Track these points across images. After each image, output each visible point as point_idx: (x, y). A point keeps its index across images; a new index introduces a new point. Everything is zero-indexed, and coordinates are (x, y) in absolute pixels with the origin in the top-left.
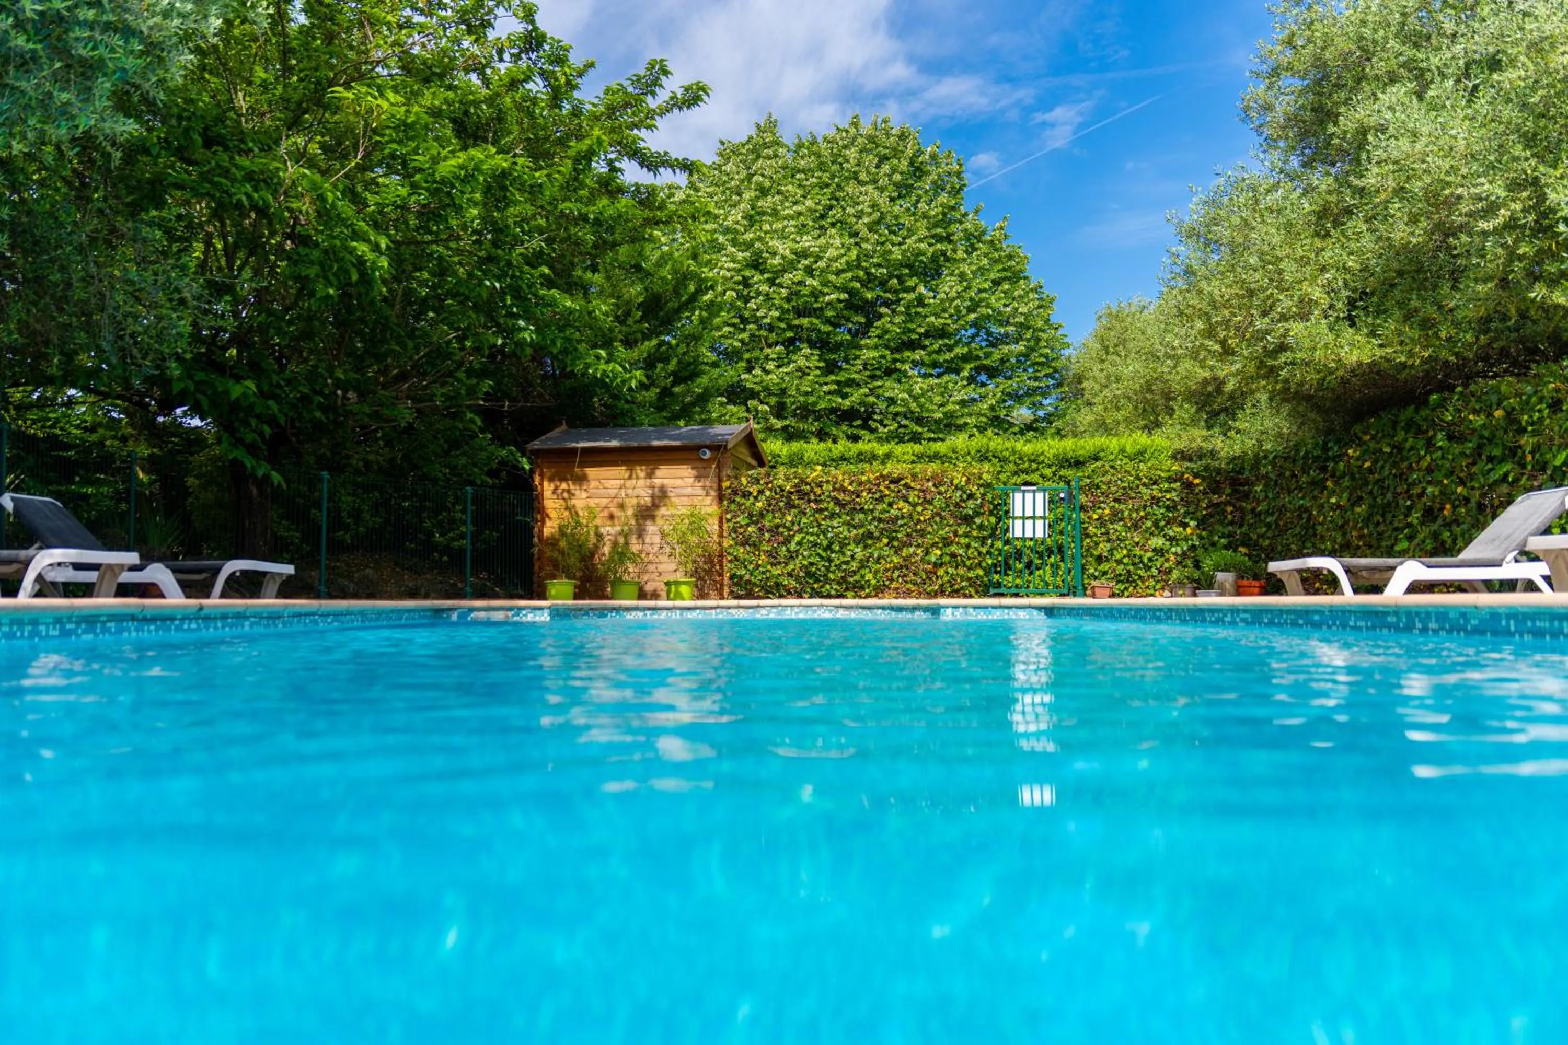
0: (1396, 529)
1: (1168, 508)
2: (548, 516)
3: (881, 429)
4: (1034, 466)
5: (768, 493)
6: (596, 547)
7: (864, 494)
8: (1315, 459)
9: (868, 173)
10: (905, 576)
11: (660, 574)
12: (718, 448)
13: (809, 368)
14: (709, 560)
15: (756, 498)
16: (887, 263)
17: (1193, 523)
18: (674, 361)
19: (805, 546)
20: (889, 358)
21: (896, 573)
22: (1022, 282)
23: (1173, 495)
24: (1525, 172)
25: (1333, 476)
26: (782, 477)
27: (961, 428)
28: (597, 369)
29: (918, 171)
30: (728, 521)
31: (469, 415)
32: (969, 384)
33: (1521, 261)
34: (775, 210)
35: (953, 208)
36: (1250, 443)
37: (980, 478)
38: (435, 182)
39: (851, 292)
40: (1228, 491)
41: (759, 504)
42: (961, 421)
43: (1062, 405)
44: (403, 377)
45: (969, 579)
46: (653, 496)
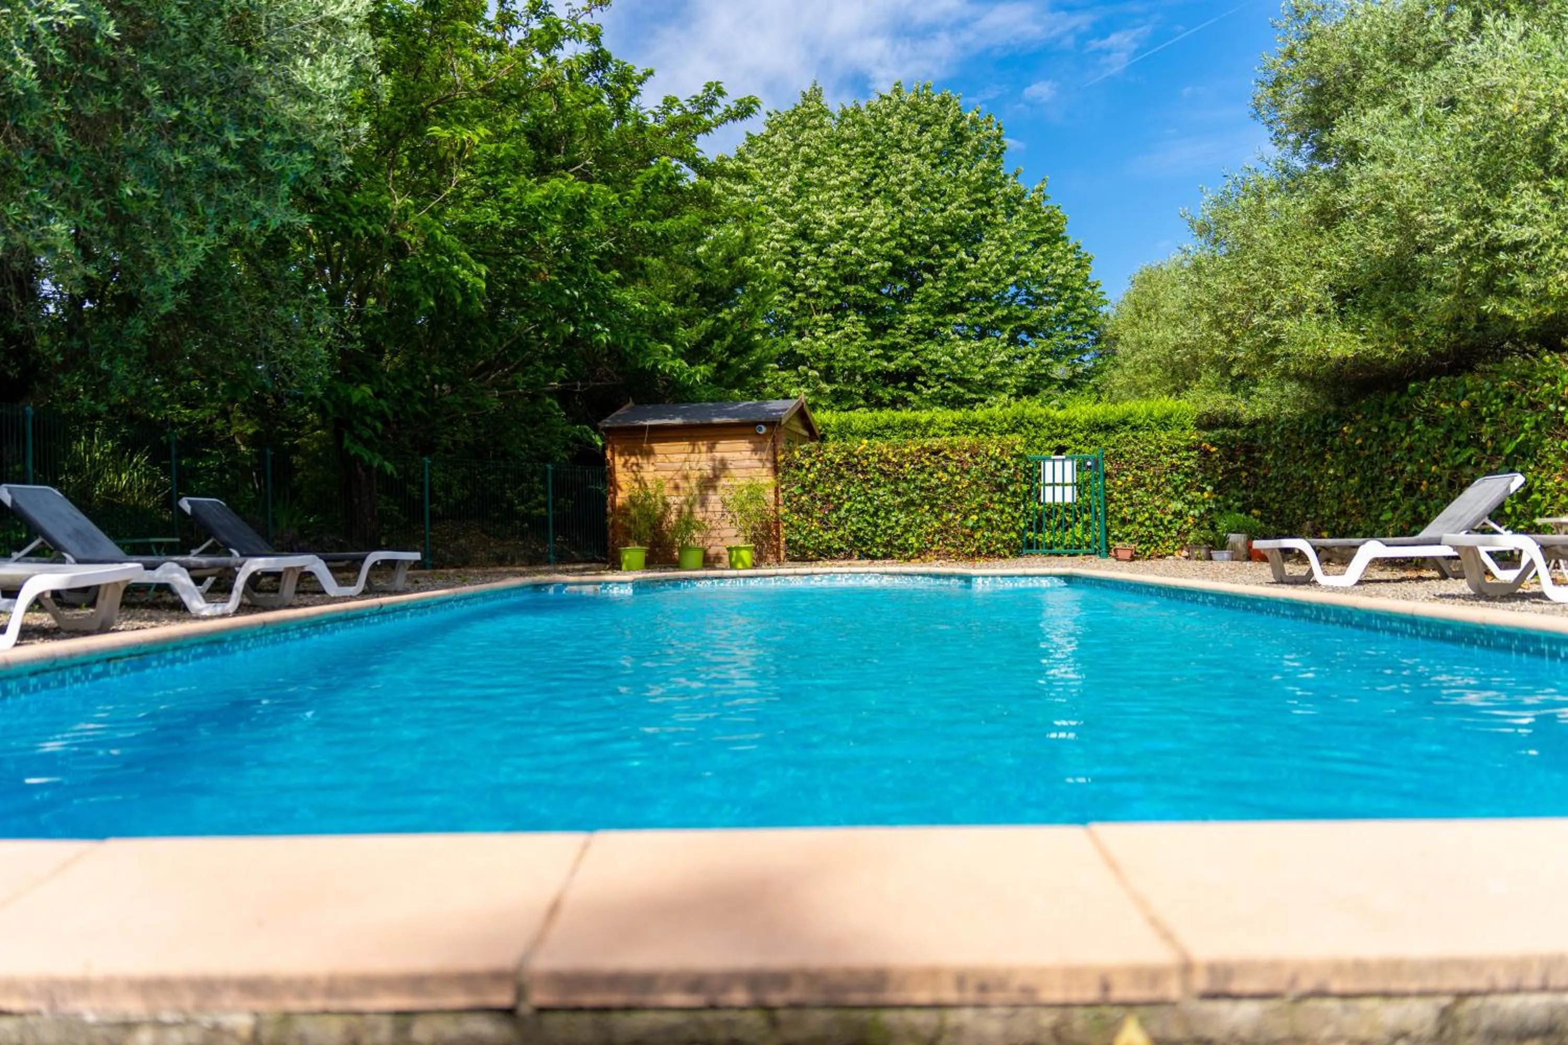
0: (1384, 501)
1: (1186, 475)
2: (619, 487)
3: (925, 391)
4: (1067, 431)
5: (819, 465)
6: (663, 515)
7: (907, 465)
8: (1317, 433)
9: (911, 141)
10: (945, 539)
11: (722, 539)
12: (773, 424)
13: (856, 334)
14: (766, 526)
15: (808, 470)
16: (931, 231)
17: (1209, 488)
18: (730, 338)
19: (853, 513)
20: (932, 322)
21: (937, 537)
22: (1060, 243)
23: (1191, 462)
24: (1476, 202)
25: (1331, 449)
26: (832, 450)
27: (1002, 388)
28: (665, 365)
29: (959, 137)
30: (783, 491)
31: (548, 400)
32: (1009, 345)
33: (1474, 278)
34: (821, 180)
35: (994, 172)
36: (1271, 406)
37: (1013, 449)
38: (523, 210)
39: (895, 260)
40: (1243, 458)
41: (811, 476)
42: (1001, 382)
43: (1100, 361)
44: (489, 367)
45: (1004, 542)
46: (714, 469)
